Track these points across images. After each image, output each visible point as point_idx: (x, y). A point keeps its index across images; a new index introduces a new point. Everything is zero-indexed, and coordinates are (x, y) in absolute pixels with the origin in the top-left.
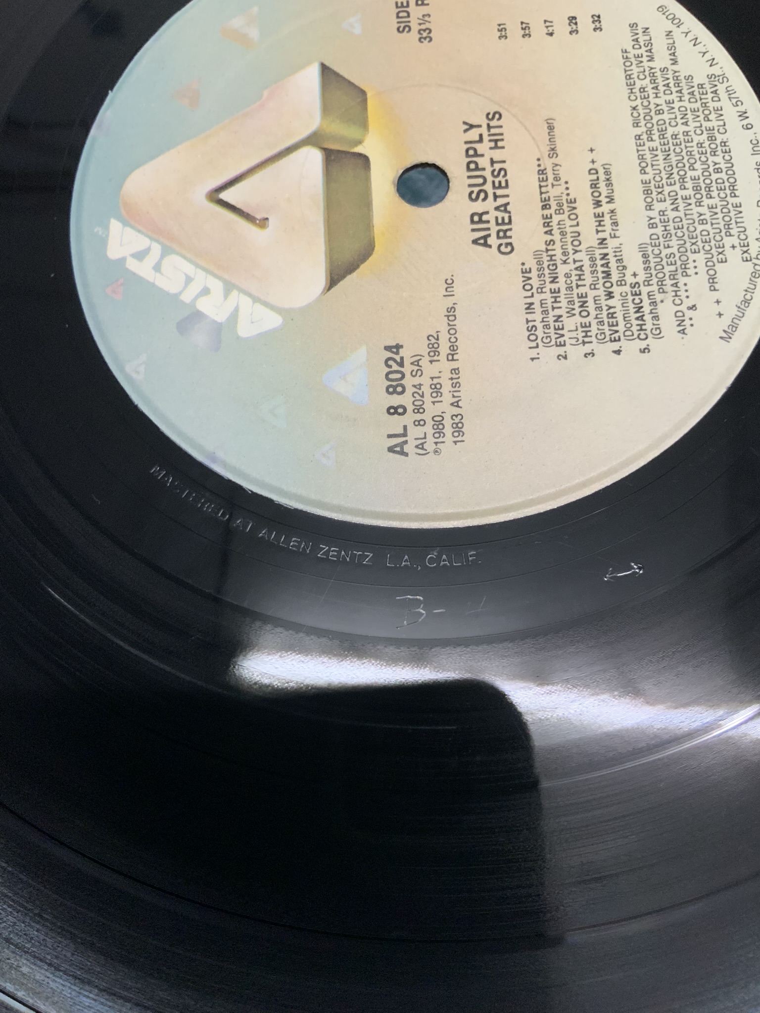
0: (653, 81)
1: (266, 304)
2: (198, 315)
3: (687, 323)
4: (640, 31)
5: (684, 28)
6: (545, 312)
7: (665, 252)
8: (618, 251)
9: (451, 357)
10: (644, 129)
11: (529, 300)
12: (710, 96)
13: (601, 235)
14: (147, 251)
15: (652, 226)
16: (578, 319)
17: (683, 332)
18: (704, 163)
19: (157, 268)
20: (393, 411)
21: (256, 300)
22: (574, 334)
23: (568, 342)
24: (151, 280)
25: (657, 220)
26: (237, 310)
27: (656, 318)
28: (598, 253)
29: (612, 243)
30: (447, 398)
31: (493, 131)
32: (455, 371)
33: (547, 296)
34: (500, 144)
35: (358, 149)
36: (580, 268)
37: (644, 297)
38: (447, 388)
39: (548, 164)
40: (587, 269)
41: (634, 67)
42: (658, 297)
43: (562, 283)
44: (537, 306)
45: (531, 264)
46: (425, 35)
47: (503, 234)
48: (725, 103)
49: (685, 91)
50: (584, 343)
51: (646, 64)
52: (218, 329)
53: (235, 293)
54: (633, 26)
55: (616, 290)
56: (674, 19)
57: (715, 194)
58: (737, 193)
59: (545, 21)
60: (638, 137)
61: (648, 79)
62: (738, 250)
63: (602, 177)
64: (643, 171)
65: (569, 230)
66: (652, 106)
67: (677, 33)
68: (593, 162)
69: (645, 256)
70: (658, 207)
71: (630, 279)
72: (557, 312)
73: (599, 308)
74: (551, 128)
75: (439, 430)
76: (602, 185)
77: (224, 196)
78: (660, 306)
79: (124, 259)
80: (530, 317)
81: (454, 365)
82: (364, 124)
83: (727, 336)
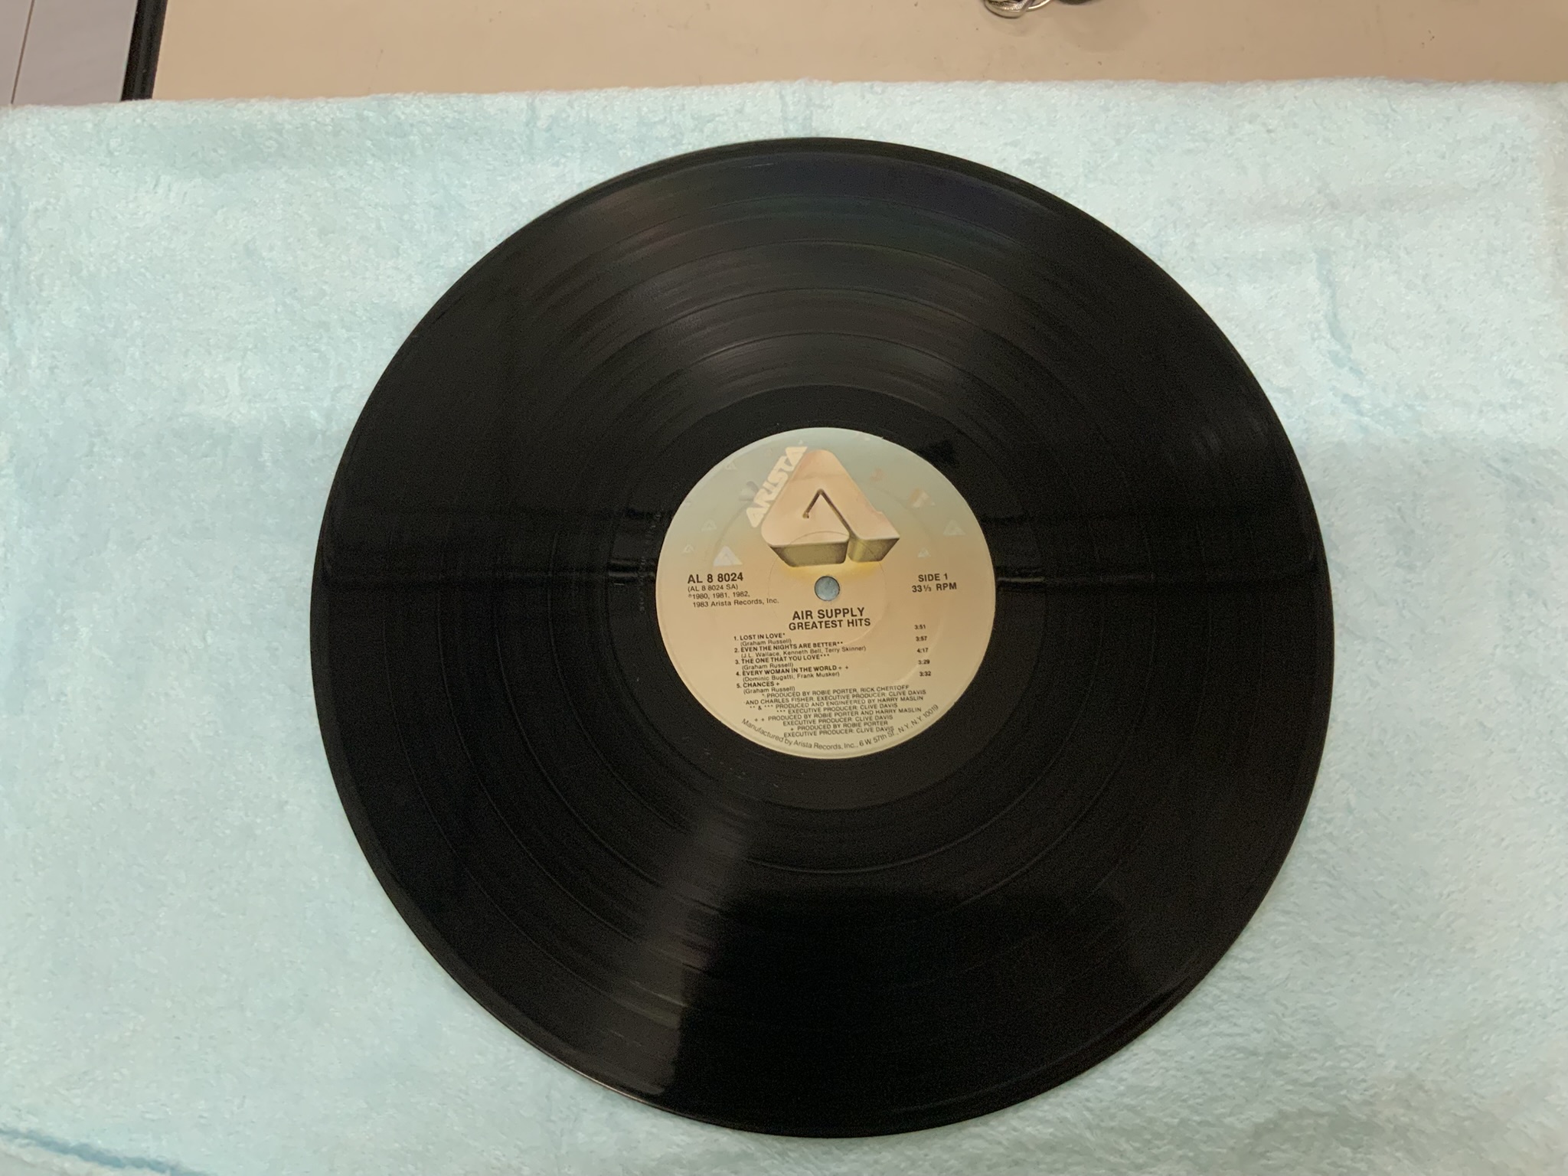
0: (888, 700)
1: (763, 520)
2: (756, 490)
3: (752, 705)
4: (920, 695)
5: (923, 717)
6: (759, 644)
7: (790, 699)
8: (791, 677)
9: (736, 602)
10: (860, 693)
11: (765, 637)
12: (880, 727)
13: (799, 670)
14: (790, 465)
15: (804, 693)
16: (755, 658)
17: (748, 703)
18: (839, 720)
19: (781, 470)
20: (710, 577)
21: (765, 515)
22: (747, 655)
23: (744, 654)
24: (775, 468)
25: (807, 695)
26: (761, 507)
27: (755, 692)
28: (790, 668)
29: (795, 674)
30: (716, 600)
31: (859, 622)
32: (730, 603)
33: (767, 645)
34: (851, 625)
35: (847, 558)
36: (781, 659)
37: (766, 687)
38: (721, 600)
39: (839, 646)
40: (781, 663)
41: (897, 690)
42: (765, 693)
43: (773, 651)
44: (762, 640)
45: (784, 638)
46: (917, 589)
47: (800, 626)
48: (875, 734)
49: (882, 715)
50: (743, 660)
51: (899, 697)
52: (751, 500)
53: (769, 506)
54: (924, 692)
55: (770, 675)
56: (929, 713)
57: (821, 723)
58: (822, 734)
59: (927, 649)
60: (855, 690)
61: (890, 697)
62: (790, 732)
63: (832, 672)
64: (834, 691)
65: (802, 655)
66: (873, 698)
67: (919, 714)
68: (840, 668)
69: (788, 689)
70: (815, 697)
71: (775, 682)
72: (759, 649)
73: (760, 667)
74: (860, 649)
75: (699, 596)
76: (827, 671)
77: (821, 497)
78: (761, 694)
79: (785, 454)
80: (756, 637)
81: (733, 603)
82: (862, 560)
83: (745, 722)
